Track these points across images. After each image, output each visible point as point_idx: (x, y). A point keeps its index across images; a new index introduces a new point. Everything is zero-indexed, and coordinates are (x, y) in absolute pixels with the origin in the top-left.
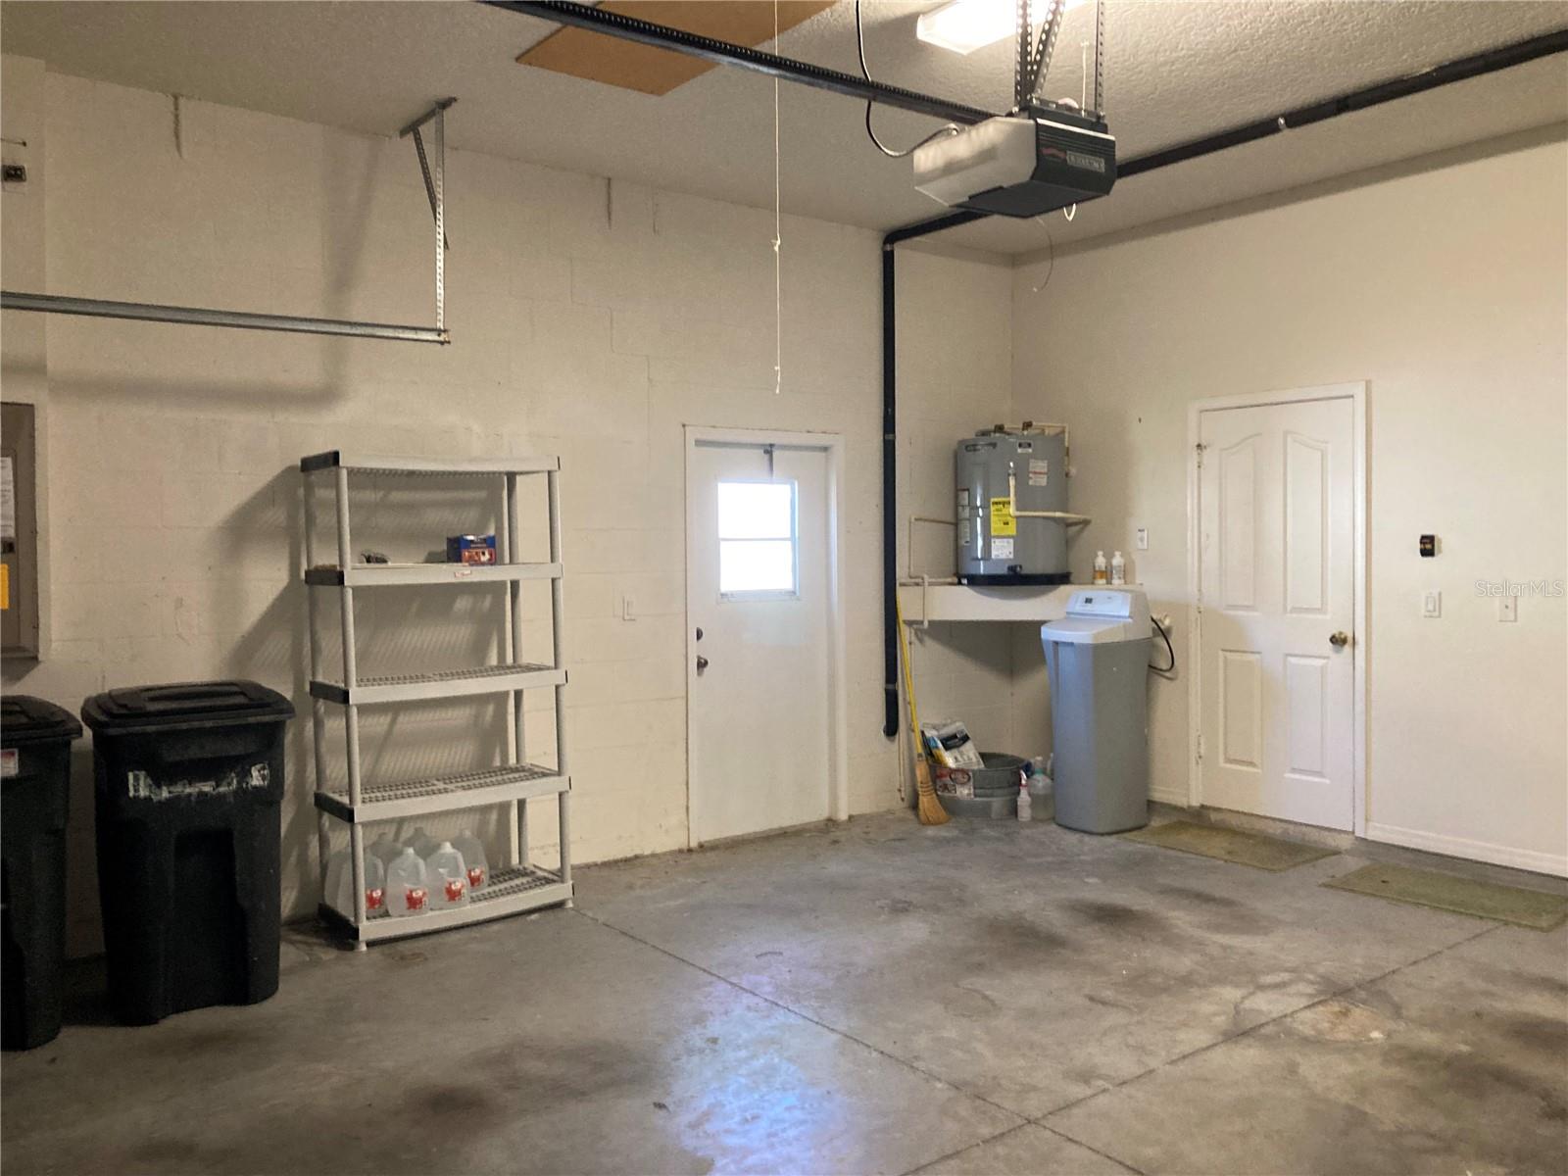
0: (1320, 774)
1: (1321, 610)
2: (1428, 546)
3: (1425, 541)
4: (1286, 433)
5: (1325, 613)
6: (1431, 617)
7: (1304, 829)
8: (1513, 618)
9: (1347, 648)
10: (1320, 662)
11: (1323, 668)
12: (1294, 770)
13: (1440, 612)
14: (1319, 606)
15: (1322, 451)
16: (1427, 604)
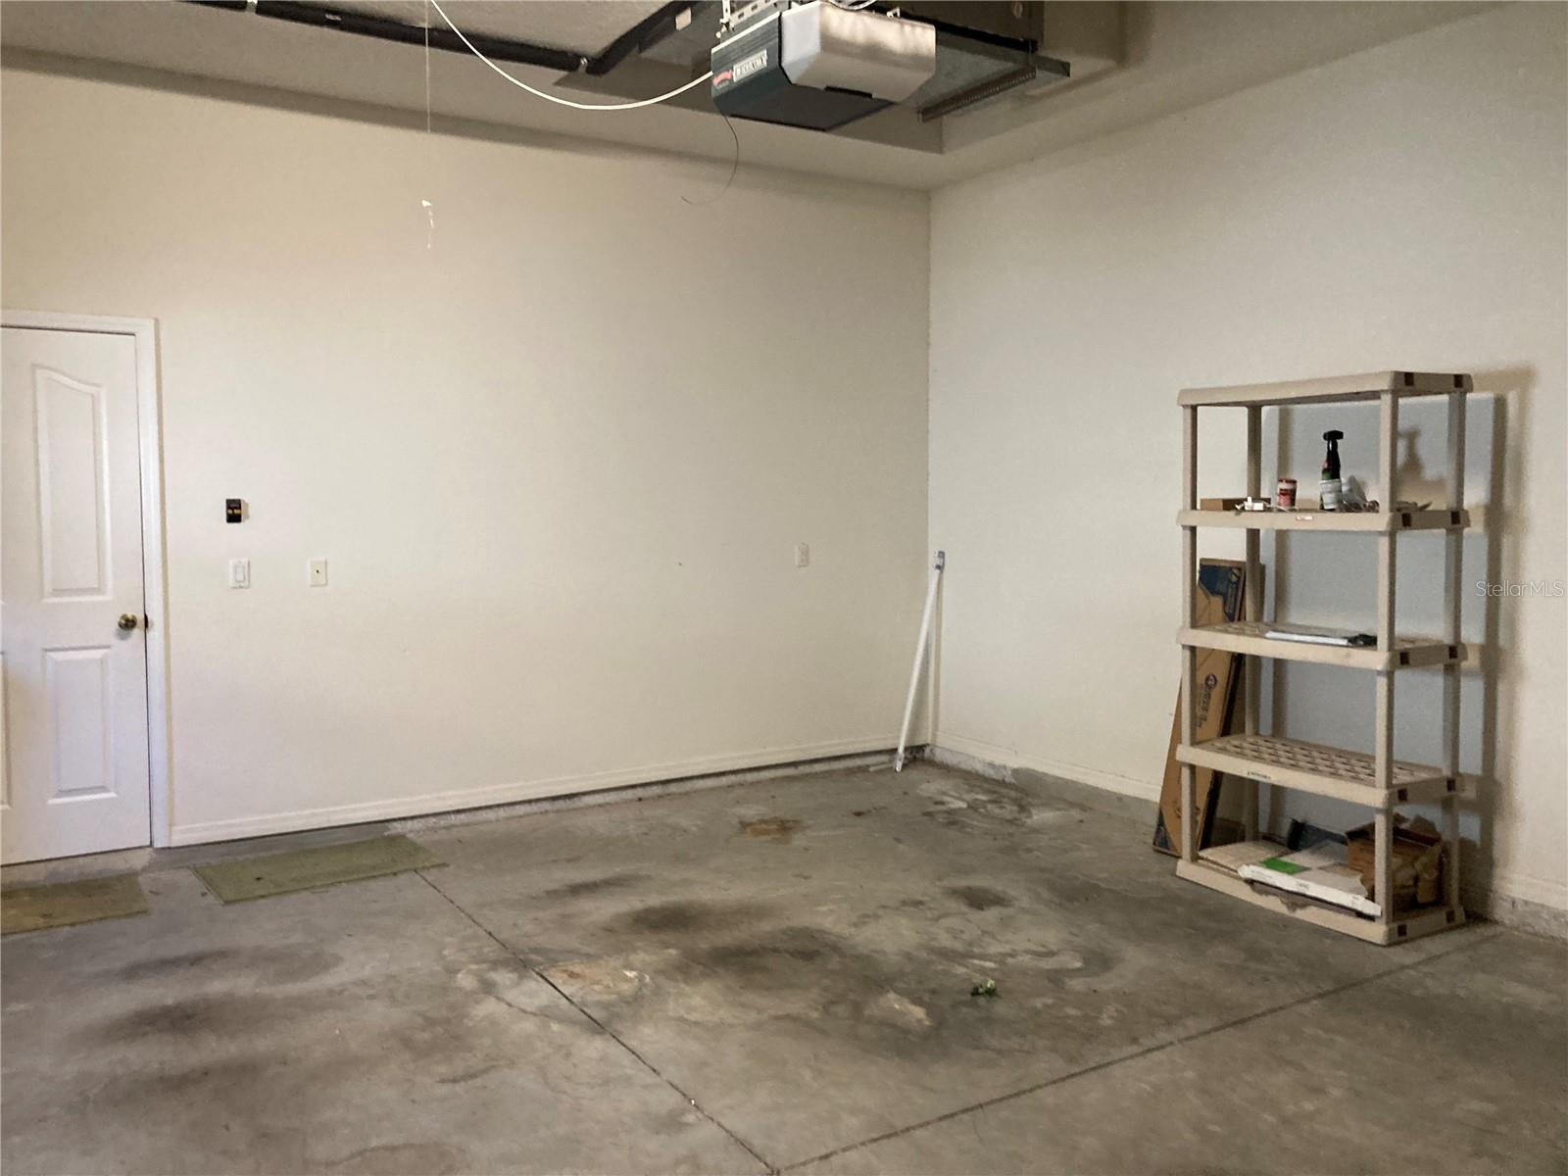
0: (103, 789)
1: (98, 590)
2: (234, 512)
3: (232, 506)
4: (35, 367)
5: (103, 593)
6: (241, 587)
7: (81, 860)
8: (324, 582)
9: (137, 633)
10: (98, 654)
11: (102, 661)
12: (62, 793)
13: (249, 581)
14: (96, 586)
15: (93, 396)
16: (236, 572)
